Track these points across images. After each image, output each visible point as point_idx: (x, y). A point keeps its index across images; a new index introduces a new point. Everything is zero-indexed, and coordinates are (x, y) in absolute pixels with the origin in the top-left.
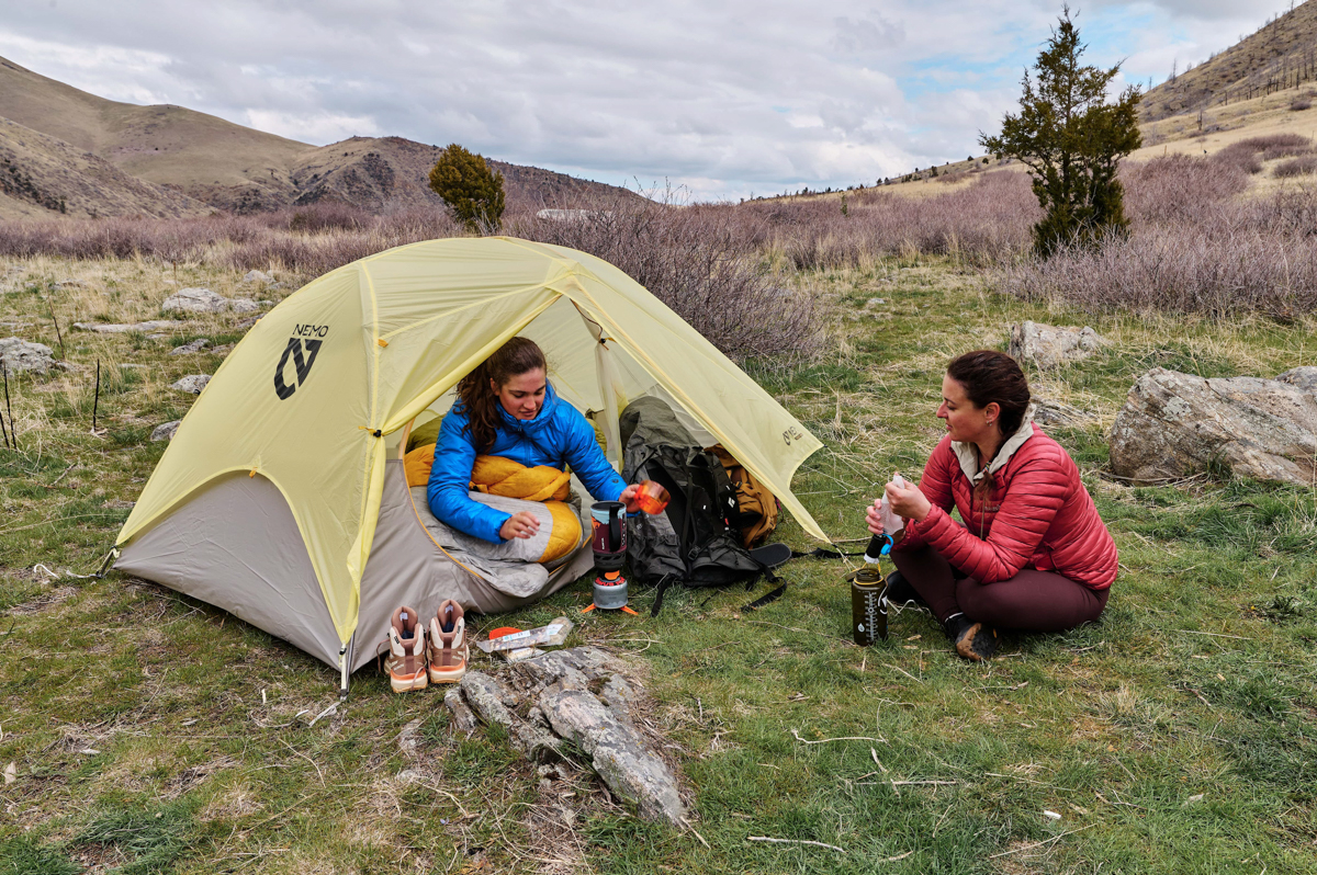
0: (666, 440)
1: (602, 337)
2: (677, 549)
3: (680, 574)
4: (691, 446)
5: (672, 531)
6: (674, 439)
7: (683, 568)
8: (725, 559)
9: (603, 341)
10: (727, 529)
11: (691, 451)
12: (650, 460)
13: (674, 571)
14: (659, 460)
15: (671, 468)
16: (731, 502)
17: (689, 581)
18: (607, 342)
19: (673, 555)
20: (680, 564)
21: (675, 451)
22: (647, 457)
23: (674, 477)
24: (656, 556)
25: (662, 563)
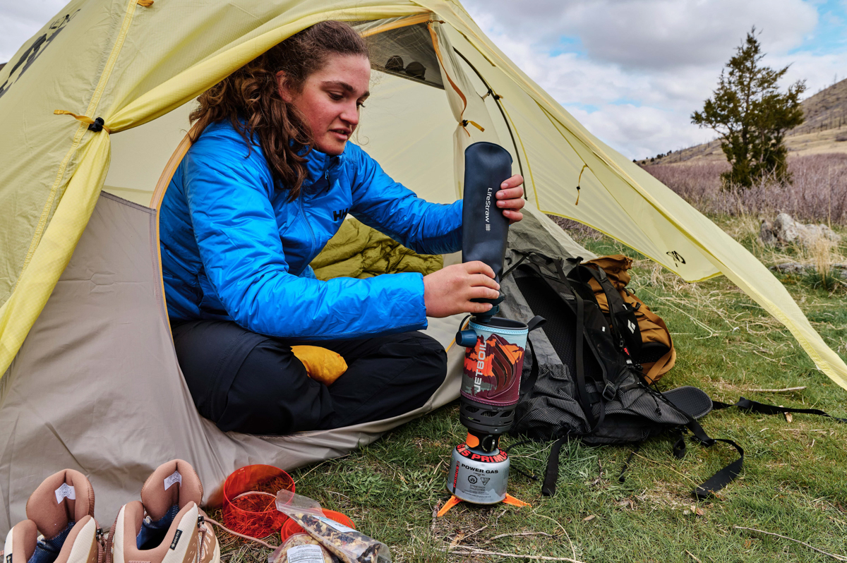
0: (534, 247)
1: (464, 118)
2: (569, 386)
3: (576, 424)
4: (564, 259)
5: (556, 359)
6: (543, 248)
7: (581, 414)
8: (639, 406)
9: (465, 123)
10: (629, 362)
11: (565, 264)
12: (520, 267)
13: (567, 419)
14: (533, 267)
15: (550, 277)
16: (631, 326)
17: (589, 435)
18: (469, 125)
19: (562, 394)
20: (576, 408)
21: (549, 261)
22: (514, 263)
23: (555, 289)
24: (537, 393)
25: (550, 405)
